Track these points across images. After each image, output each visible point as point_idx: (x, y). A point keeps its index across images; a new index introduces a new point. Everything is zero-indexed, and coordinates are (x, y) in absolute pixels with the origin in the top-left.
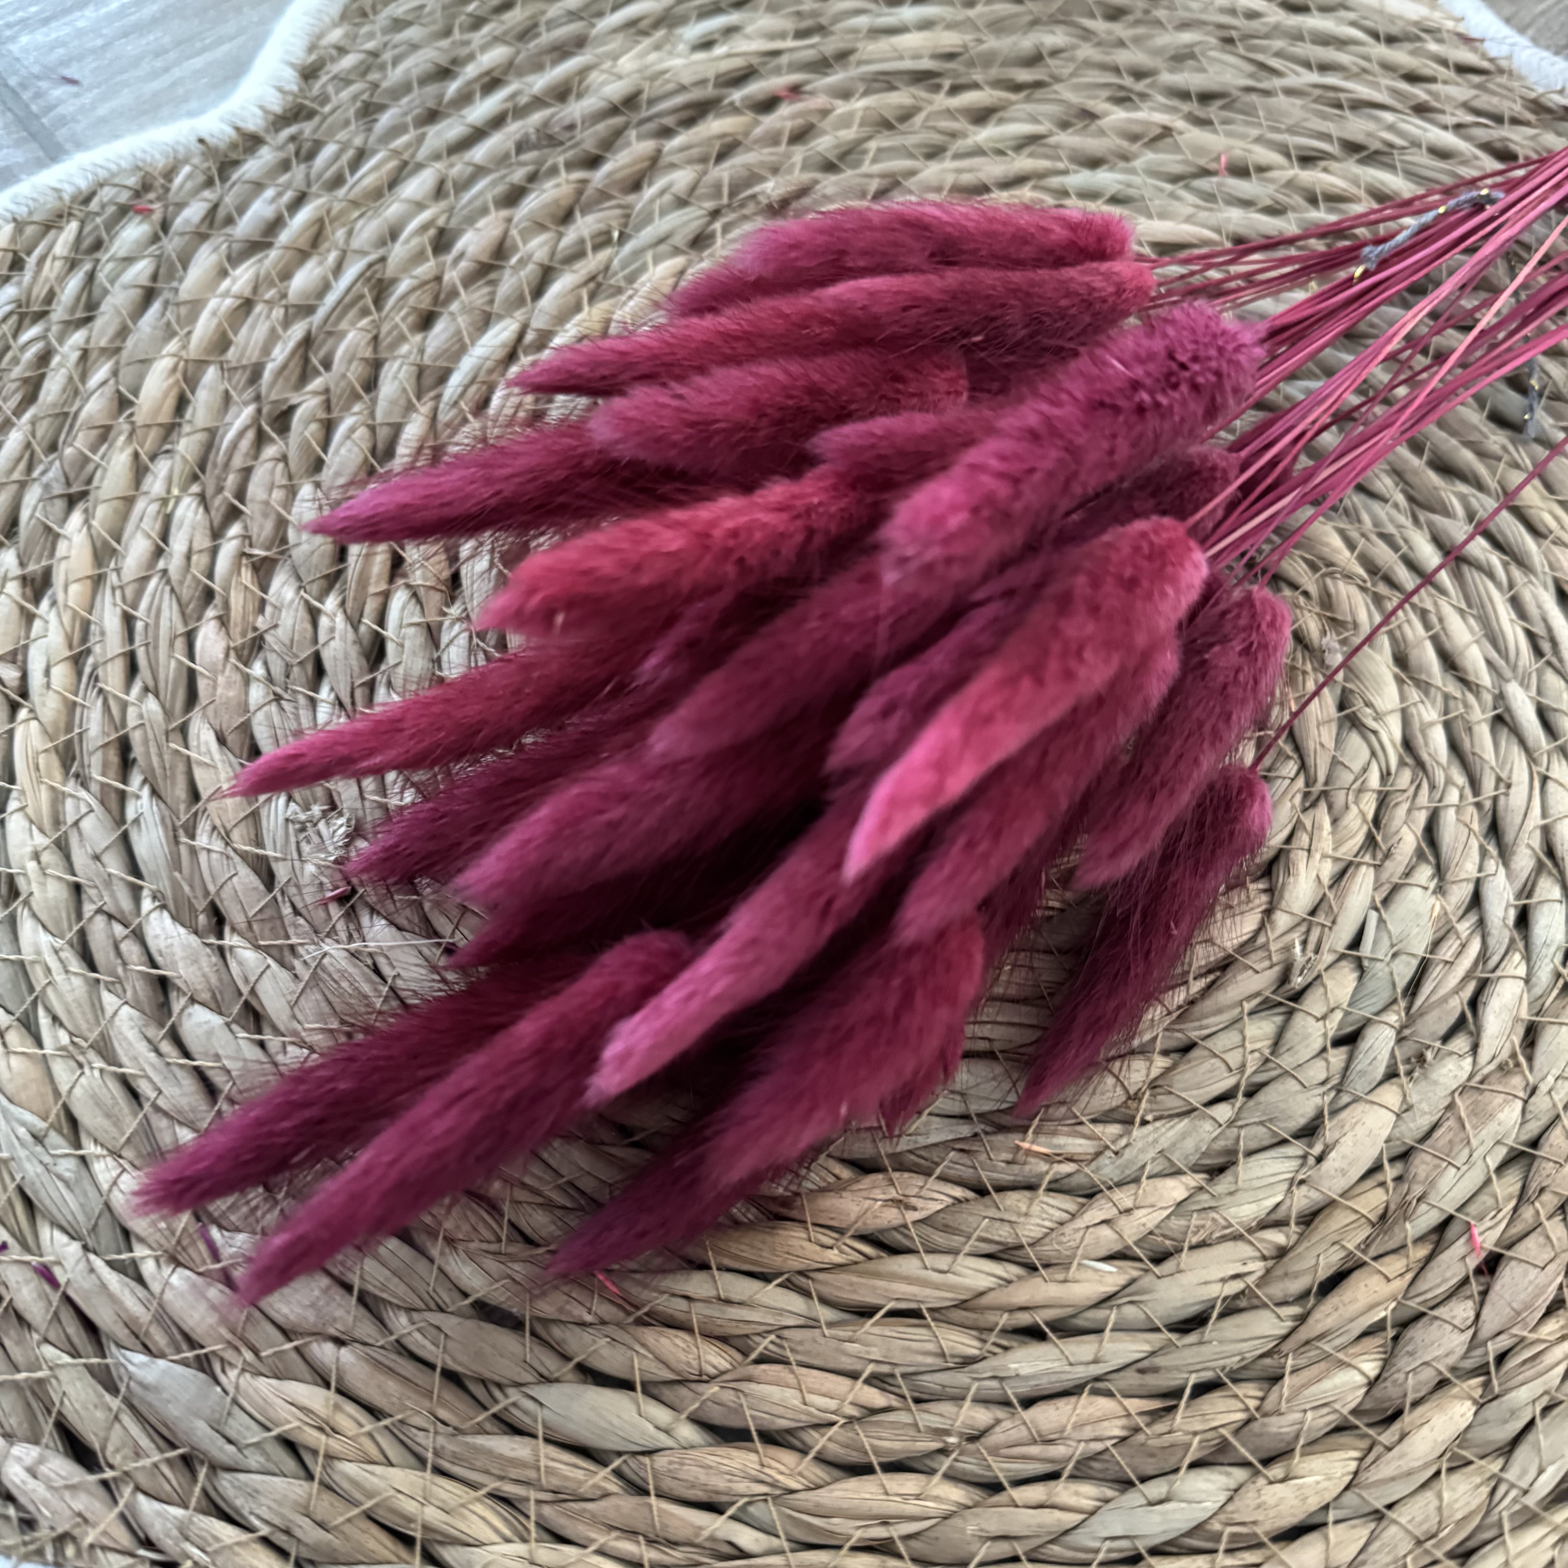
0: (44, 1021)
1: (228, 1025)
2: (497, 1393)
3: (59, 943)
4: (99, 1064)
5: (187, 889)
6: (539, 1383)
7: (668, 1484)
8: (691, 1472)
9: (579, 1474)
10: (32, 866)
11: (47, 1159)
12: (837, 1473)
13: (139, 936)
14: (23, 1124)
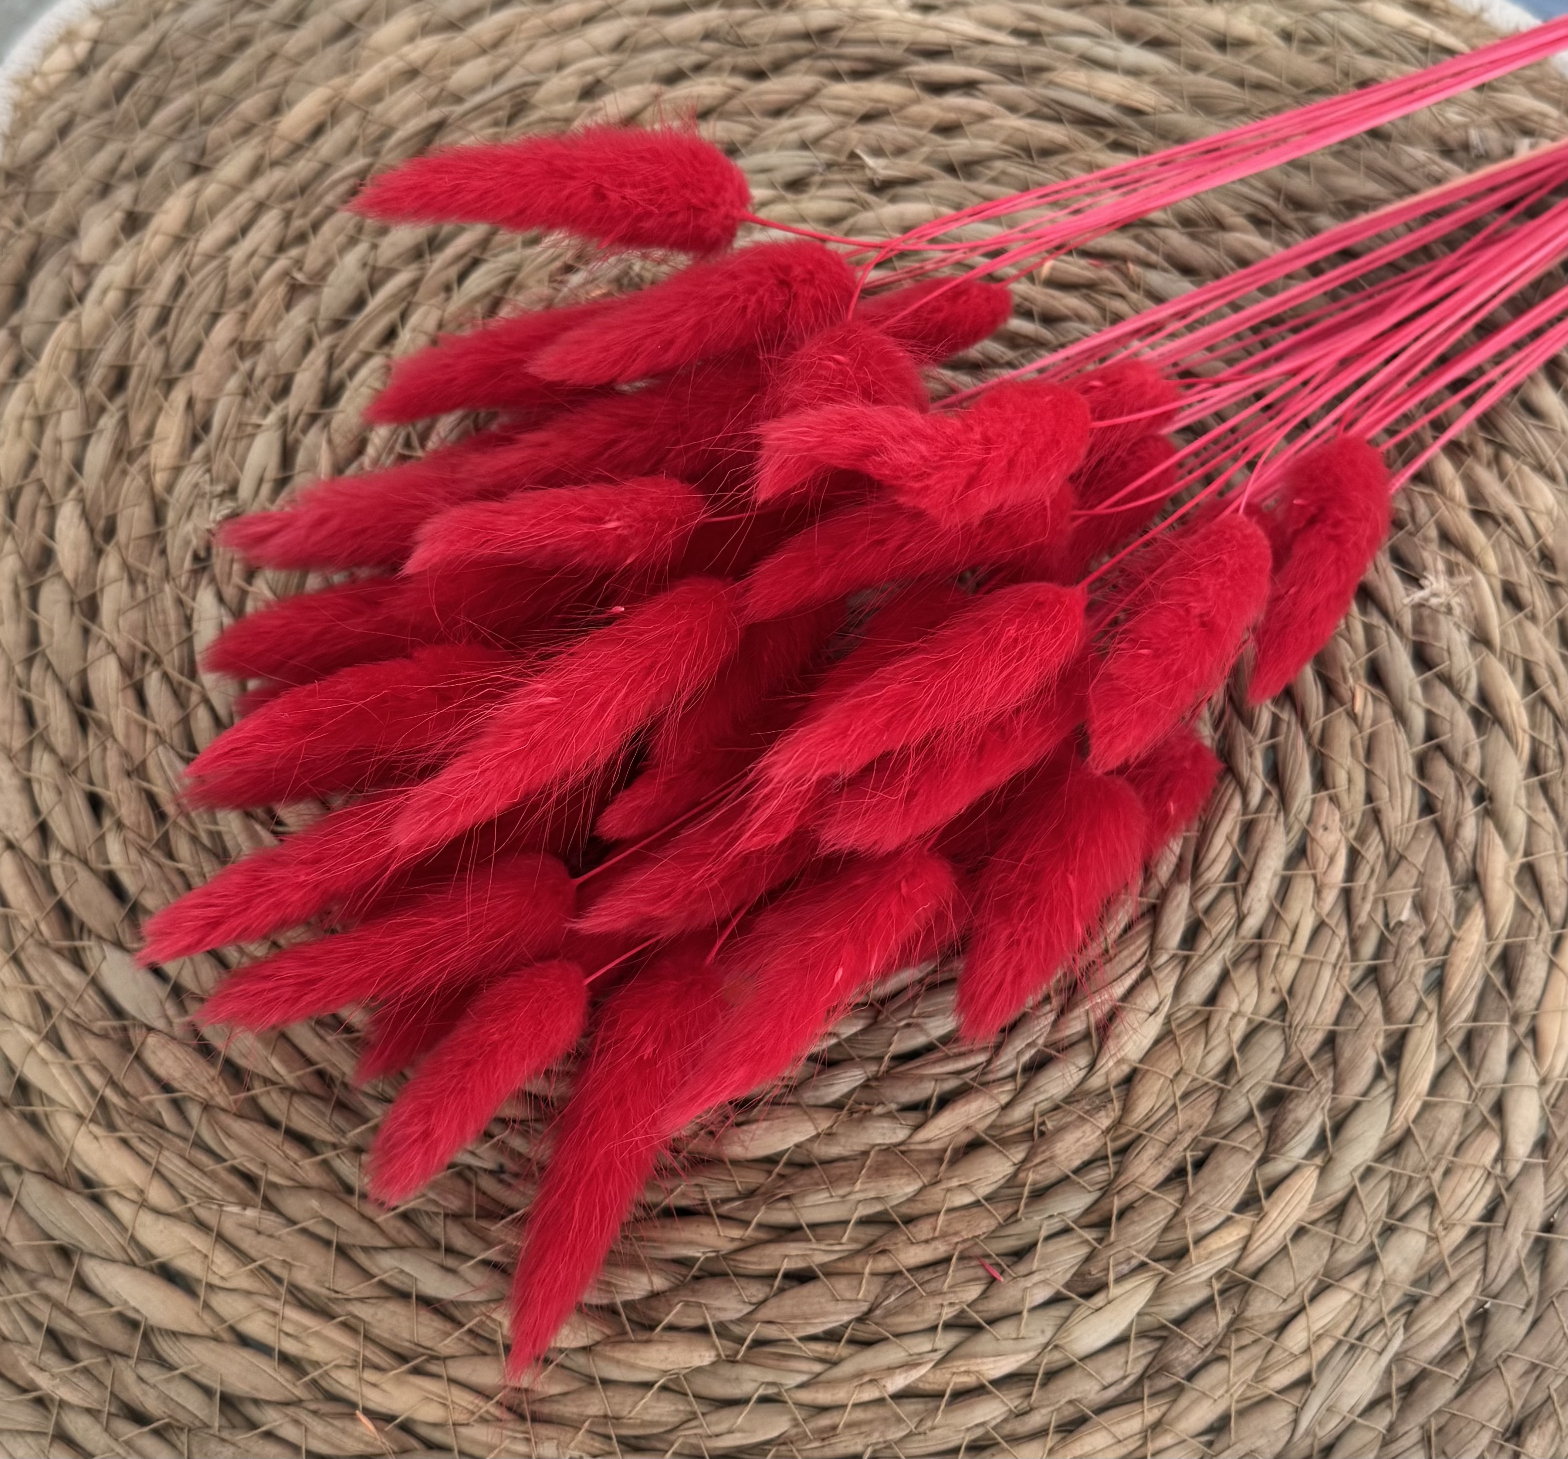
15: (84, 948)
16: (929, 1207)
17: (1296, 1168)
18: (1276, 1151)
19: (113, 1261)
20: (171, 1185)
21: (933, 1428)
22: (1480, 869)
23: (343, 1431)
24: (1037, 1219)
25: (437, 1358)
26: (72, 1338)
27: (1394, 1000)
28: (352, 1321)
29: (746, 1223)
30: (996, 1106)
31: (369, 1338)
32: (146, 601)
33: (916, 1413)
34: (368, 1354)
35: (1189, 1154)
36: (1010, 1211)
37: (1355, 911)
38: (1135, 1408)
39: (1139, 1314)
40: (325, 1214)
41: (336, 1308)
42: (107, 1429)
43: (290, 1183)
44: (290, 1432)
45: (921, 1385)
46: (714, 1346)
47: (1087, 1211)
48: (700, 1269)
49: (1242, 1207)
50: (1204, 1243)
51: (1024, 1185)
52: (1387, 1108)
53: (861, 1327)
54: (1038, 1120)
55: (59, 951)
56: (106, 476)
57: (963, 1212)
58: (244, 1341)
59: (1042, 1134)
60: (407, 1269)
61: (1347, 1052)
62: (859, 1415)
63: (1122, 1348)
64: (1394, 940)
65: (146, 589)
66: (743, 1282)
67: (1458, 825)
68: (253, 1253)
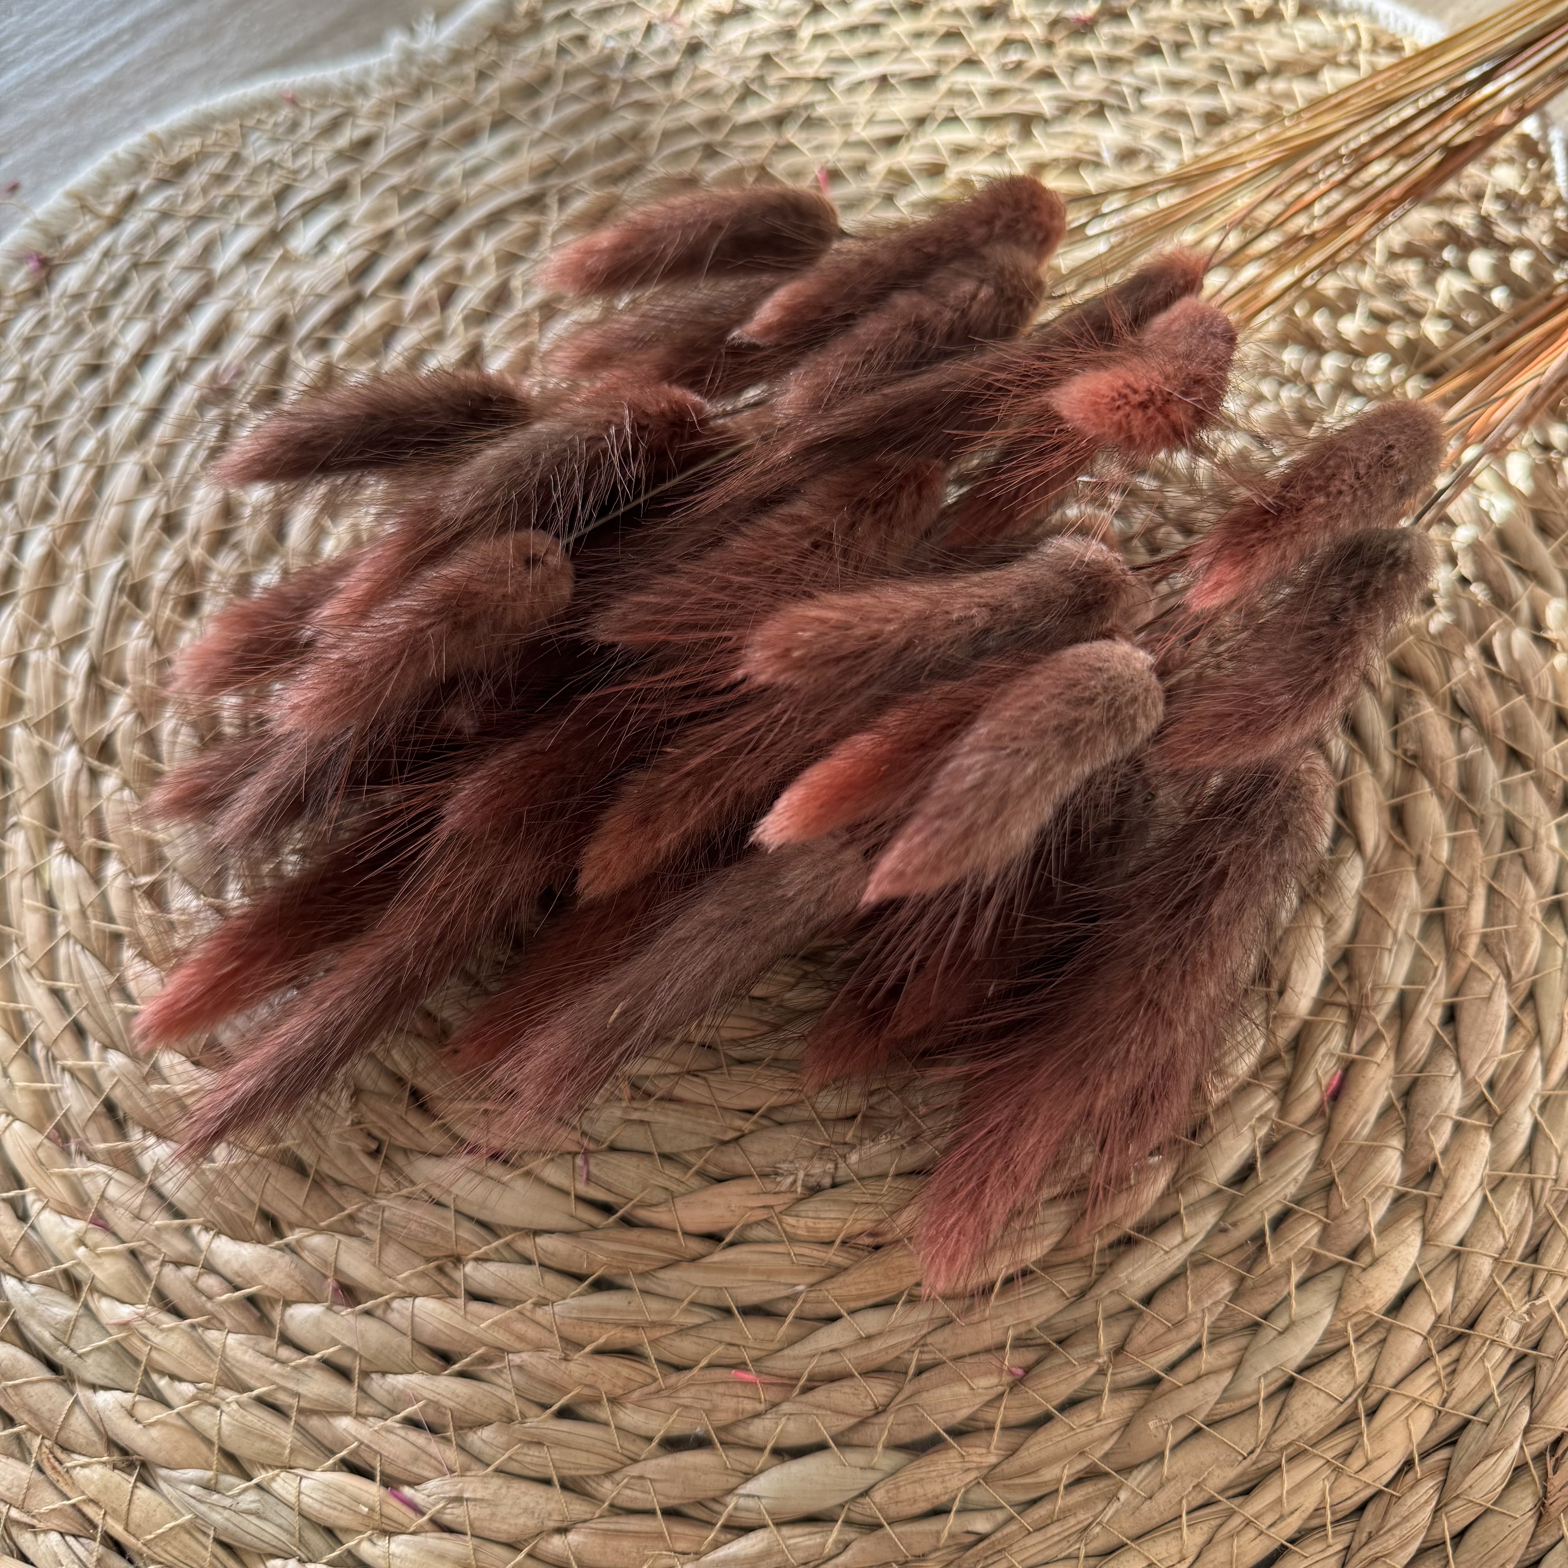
0: (162, 1383)
1: (329, 1308)
2: (716, 1507)
3: (141, 1309)
4: (232, 1396)
5: (232, 1207)
6: (747, 1480)
7: (894, 1511)
8: (908, 1491)
9: (817, 1539)
10: (81, 1251)
11: (227, 1502)
12: (1023, 1433)
13: (210, 1268)
14: (190, 1482)
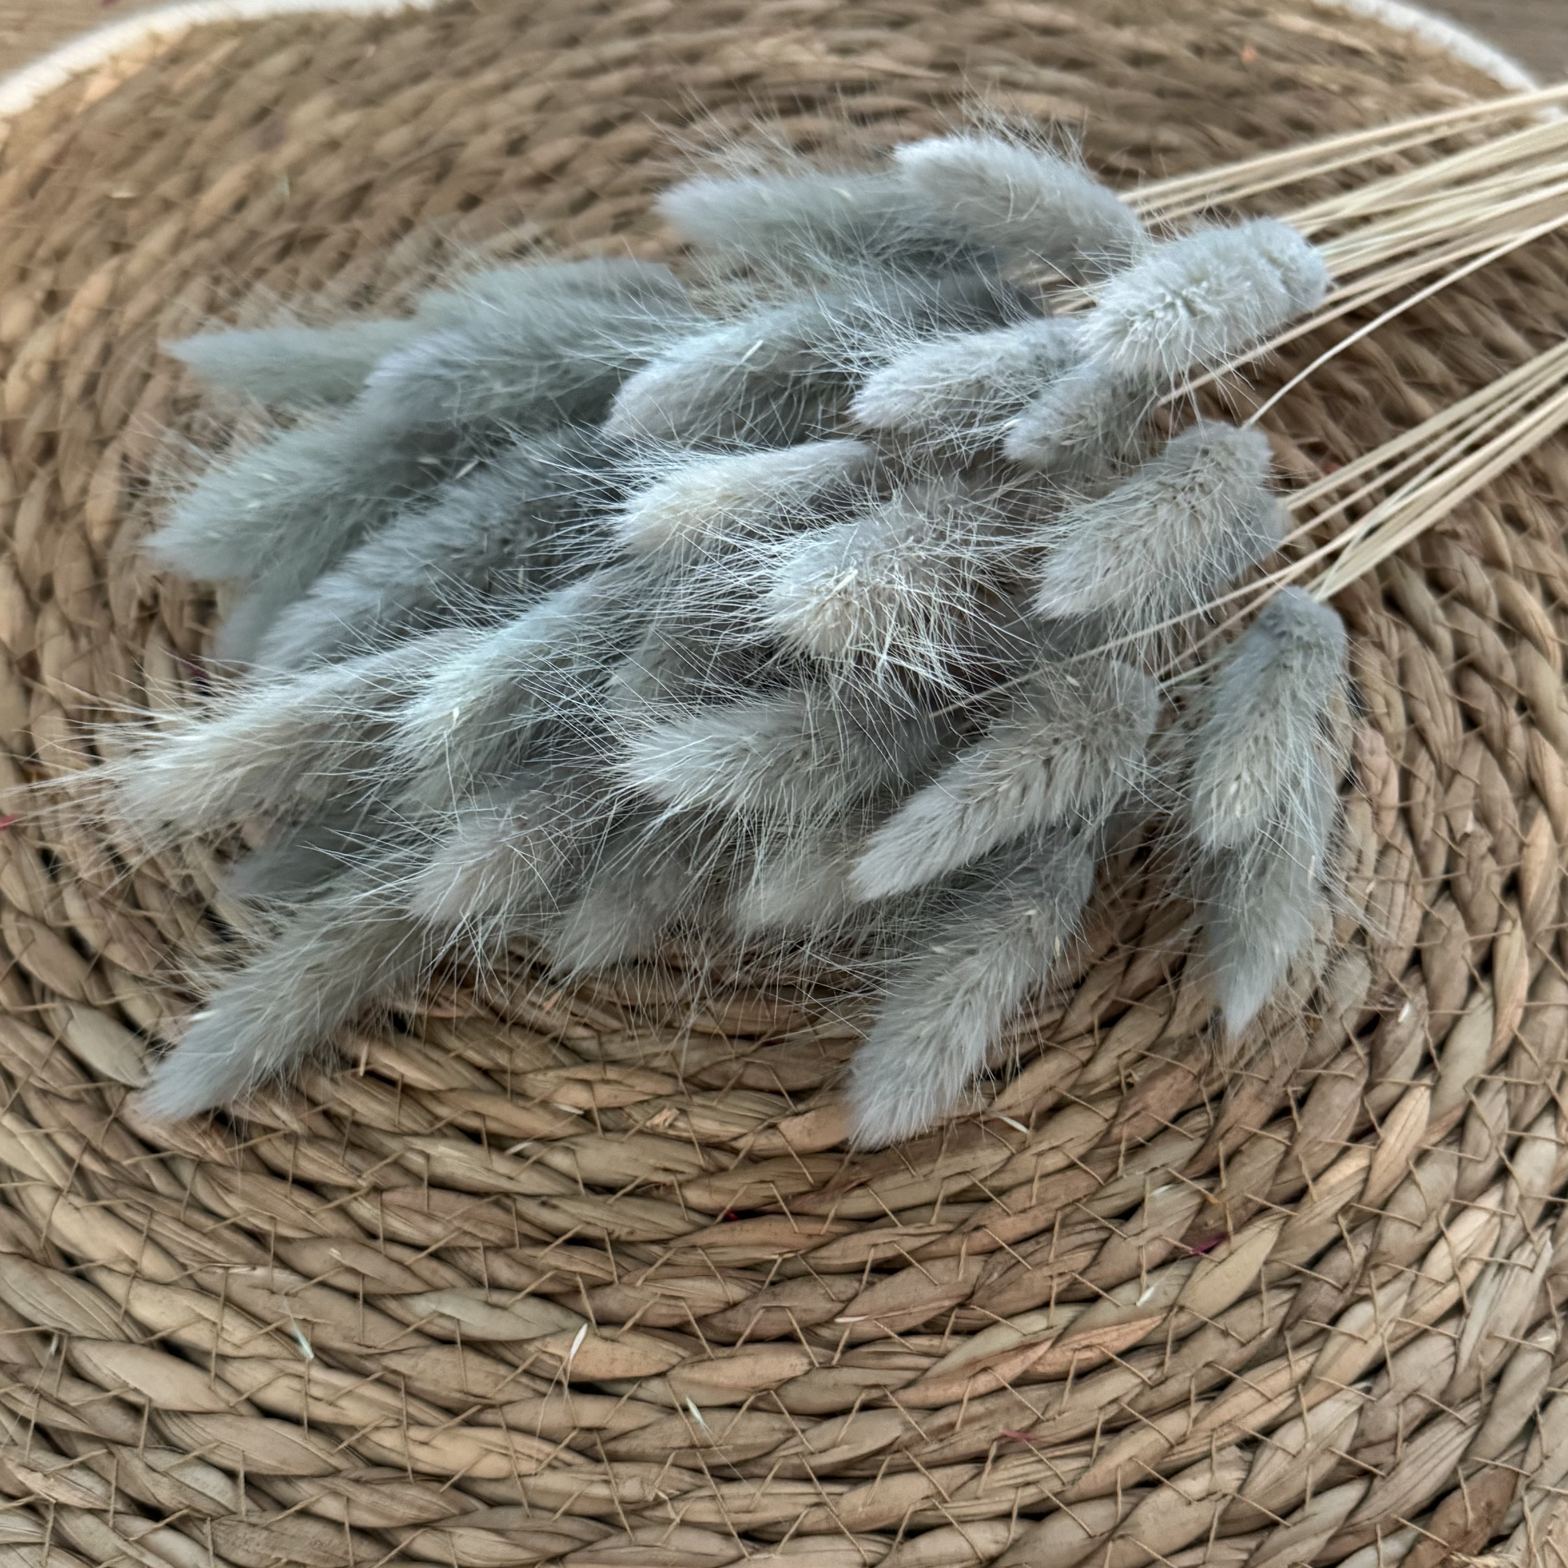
2: (48, 998)
6: (81, 1004)
7: (126, 1116)
12: (258, 1167)
15: (46, 1011)
16: (1022, 1176)
17: (1406, 1090)
18: (1383, 1074)
19: (107, 1340)
20: (167, 1253)
21: (1060, 1413)
22: (1535, 775)
23: (392, 1497)
24: (1140, 1173)
25: (492, 1406)
26: (65, 1433)
27: (1475, 911)
28: (390, 1377)
29: (823, 1218)
30: (1077, 1063)
31: (412, 1394)
32: (91, 652)
33: (1040, 1399)
34: (412, 1410)
35: (1290, 1090)
36: (1108, 1169)
37: (1417, 829)
38: (1281, 1363)
39: (1266, 1263)
40: (347, 1262)
41: (369, 1365)
42: (115, 1529)
43: (303, 1235)
44: (331, 1507)
45: (1040, 1369)
46: (806, 1354)
47: (1192, 1160)
48: (778, 1273)
49: (1357, 1137)
50: (1324, 1178)
51: (1118, 1142)
52: (1489, 1016)
53: (964, 1313)
54: (1124, 1073)
55: (19, 1017)
56: (39, 536)
57: (1059, 1176)
58: (268, 1413)
59: (1130, 1086)
60: (447, 1311)
61: (1436, 967)
62: (978, 1408)
63: (1254, 1302)
64: (1463, 852)
65: (90, 642)
66: (828, 1279)
67: (1506, 734)
68: (268, 1316)
